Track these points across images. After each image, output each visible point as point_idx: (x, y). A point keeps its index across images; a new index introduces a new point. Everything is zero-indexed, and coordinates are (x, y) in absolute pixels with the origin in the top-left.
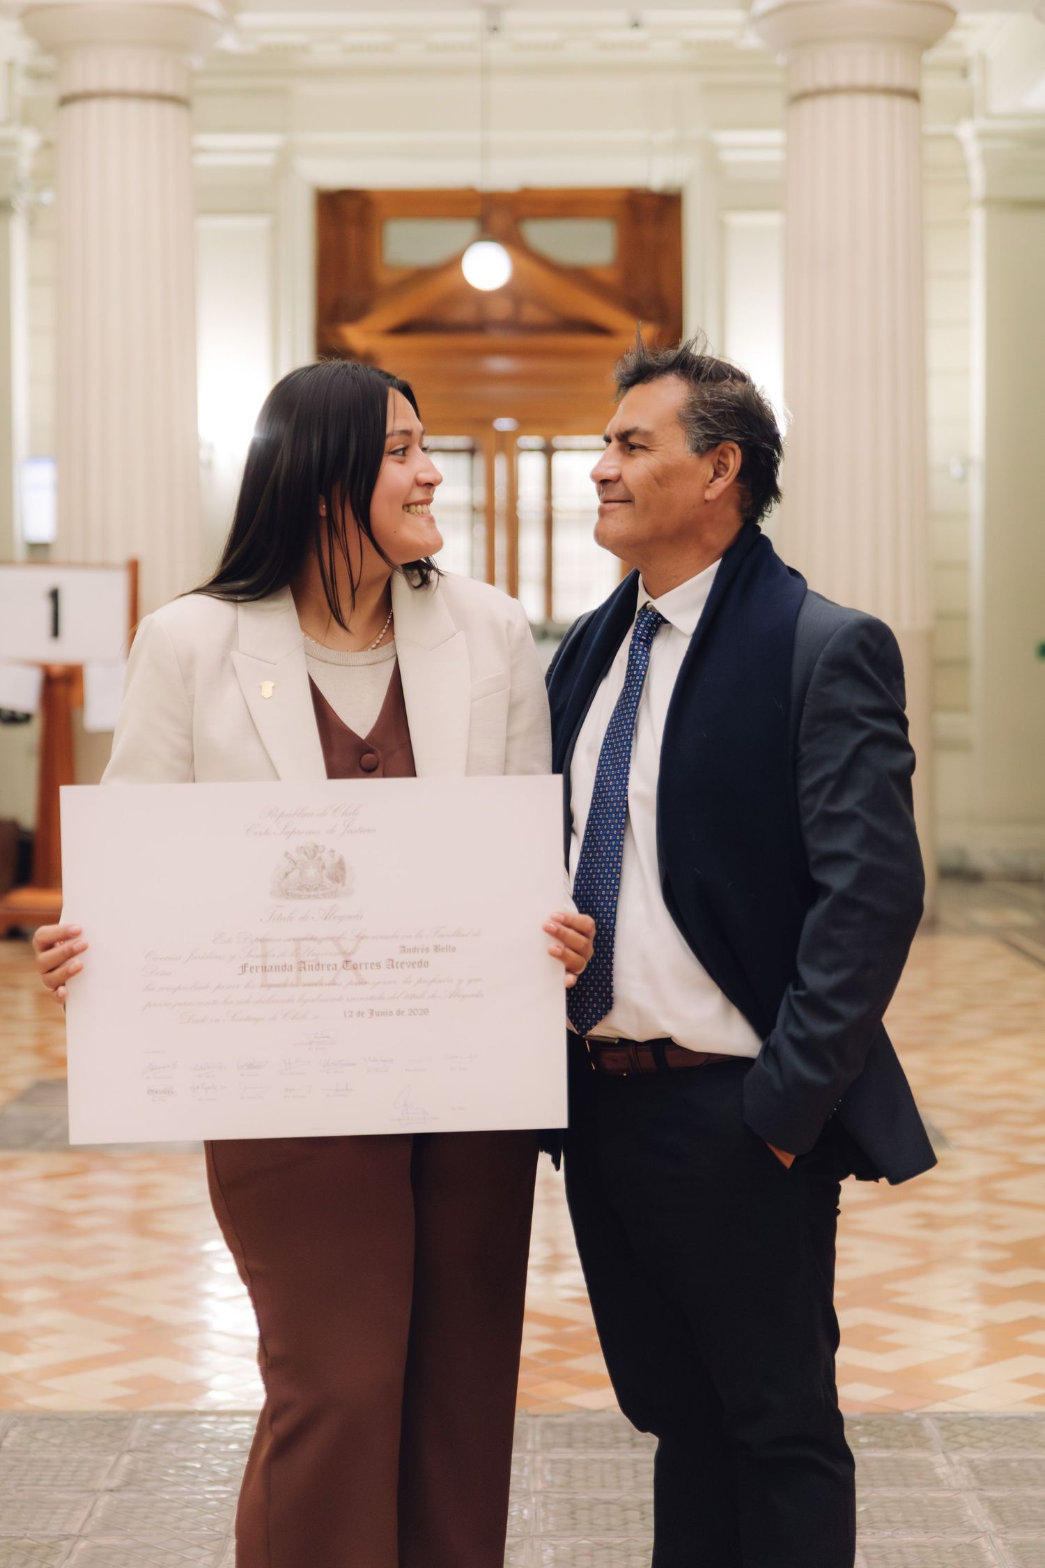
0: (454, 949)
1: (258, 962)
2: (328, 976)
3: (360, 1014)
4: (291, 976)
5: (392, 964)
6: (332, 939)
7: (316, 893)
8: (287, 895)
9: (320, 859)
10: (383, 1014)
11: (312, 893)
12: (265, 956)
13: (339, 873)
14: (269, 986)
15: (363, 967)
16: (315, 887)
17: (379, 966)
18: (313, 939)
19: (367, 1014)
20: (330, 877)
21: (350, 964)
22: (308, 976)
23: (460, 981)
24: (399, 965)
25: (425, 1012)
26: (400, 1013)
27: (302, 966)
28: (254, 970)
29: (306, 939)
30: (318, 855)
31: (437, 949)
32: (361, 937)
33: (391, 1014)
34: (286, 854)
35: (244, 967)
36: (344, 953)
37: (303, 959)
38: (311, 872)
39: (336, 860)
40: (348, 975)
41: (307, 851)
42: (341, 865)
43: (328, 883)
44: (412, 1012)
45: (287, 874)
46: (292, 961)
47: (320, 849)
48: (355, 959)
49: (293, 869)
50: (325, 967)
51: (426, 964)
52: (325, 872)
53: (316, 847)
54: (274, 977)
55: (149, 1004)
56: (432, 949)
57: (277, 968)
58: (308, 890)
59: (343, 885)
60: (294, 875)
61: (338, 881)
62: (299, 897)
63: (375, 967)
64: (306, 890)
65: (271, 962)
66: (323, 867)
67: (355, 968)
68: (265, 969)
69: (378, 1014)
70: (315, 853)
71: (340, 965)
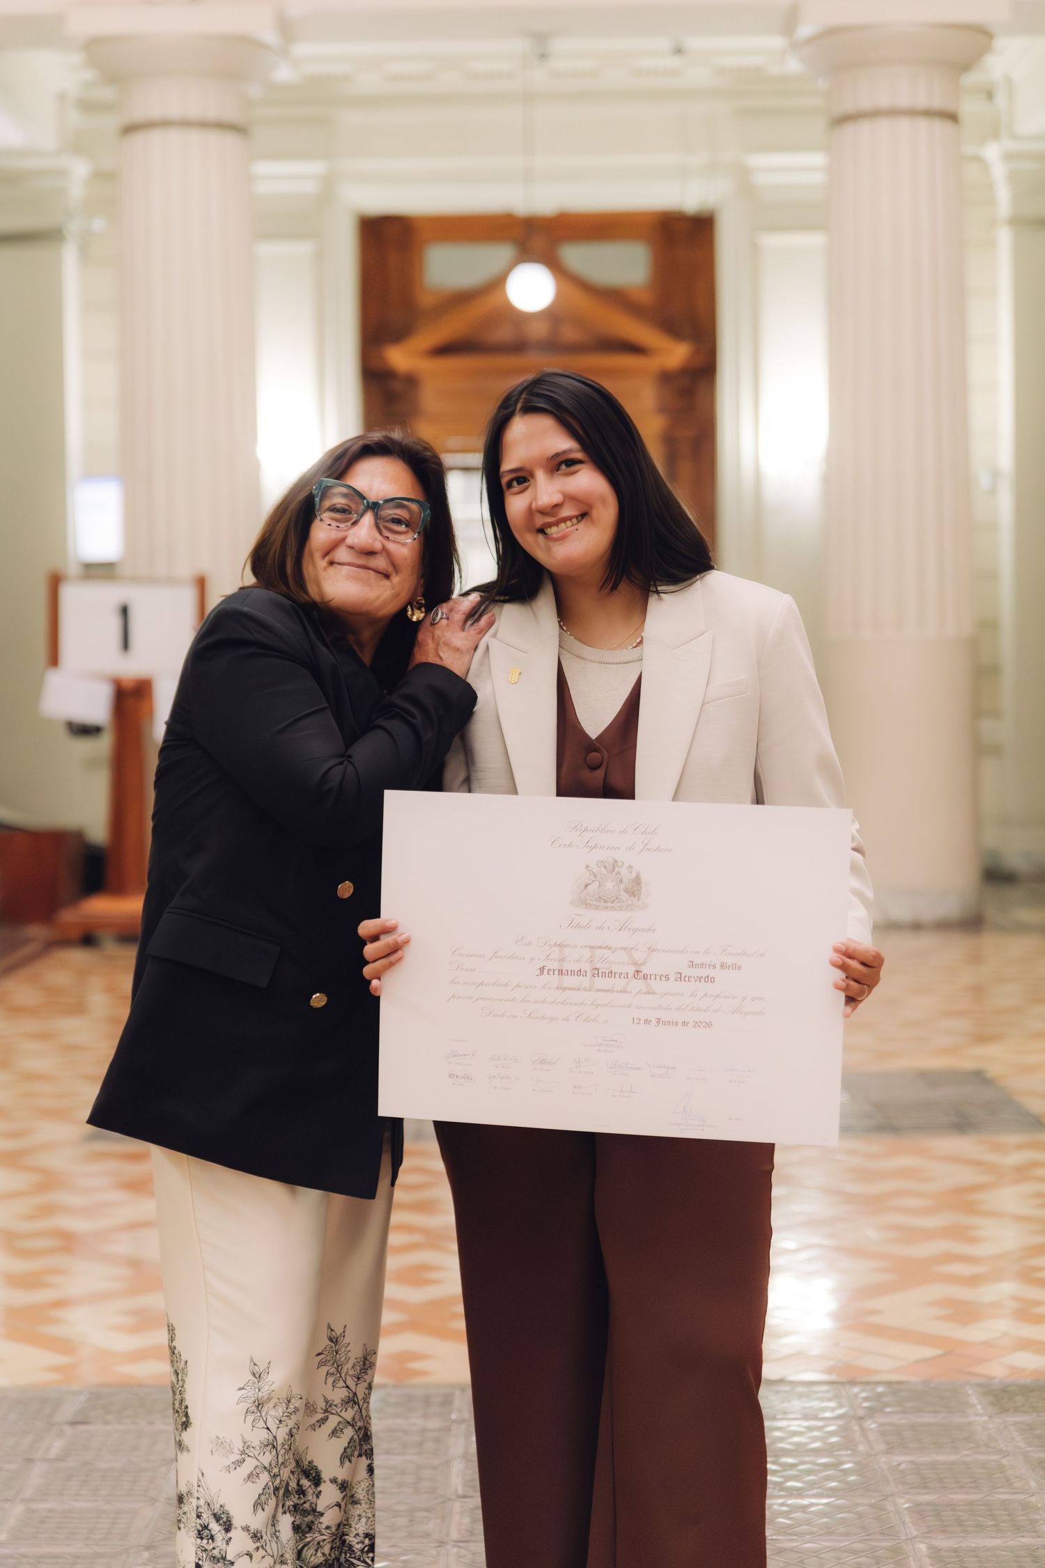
0: (739, 968)
1: (555, 965)
2: (619, 983)
3: (647, 1022)
4: (585, 981)
5: (680, 977)
6: (624, 949)
7: (613, 905)
8: (586, 904)
9: (618, 873)
10: (669, 1023)
11: (609, 905)
12: (562, 960)
13: (635, 887)
14: (565, 989)
15: (653, 977)
16: (612, 899)
17: (667, 978)
18: (607, 948)
19: (654, 1022)
20: (626, 891)
21: (641, 975)
22: (601, 982)
23: (744, 999)
24: (687, 979)
25: (709, 1025)
26: (685, 1024)
27: (596, 972)
28: (551, 973)
29: (600, 947)
30: (617, 869)
31: (723, 966)
32: (652, 950)
33: (677, 1024)
34: (587, 867)
35: (542, 969)
36: (635, 964)
37: (597, 966)
38: (609, 885)
39: (634, 875)
40: (638, 985)
41: (607, 864)
42: (637, 881)
43: (624, 896)
44: (697, 1024)
45: (587, 886)
46: (586, 967)
47: (620, 864)
48: (645, 970)
49: (593, 881)
50: (617, 976)
51: (712, 980)
52: (622, 886)
53: (616, 861)
54: (569, 981)
55: (453, 996)
56: (718, 966)
57: (572, 973)
58: (605, 902)
59: (638, 899)
60: (596, 885)
61: (635, 896)
62: (597, 908)
63: (663, 978)
64: (604, 902)
65: (567, 966)
66: (621, 881)
67: (645, 977)
68: (561, 972)
69: (664, 1023)
70: (614, 868)
71: (631, 975)
